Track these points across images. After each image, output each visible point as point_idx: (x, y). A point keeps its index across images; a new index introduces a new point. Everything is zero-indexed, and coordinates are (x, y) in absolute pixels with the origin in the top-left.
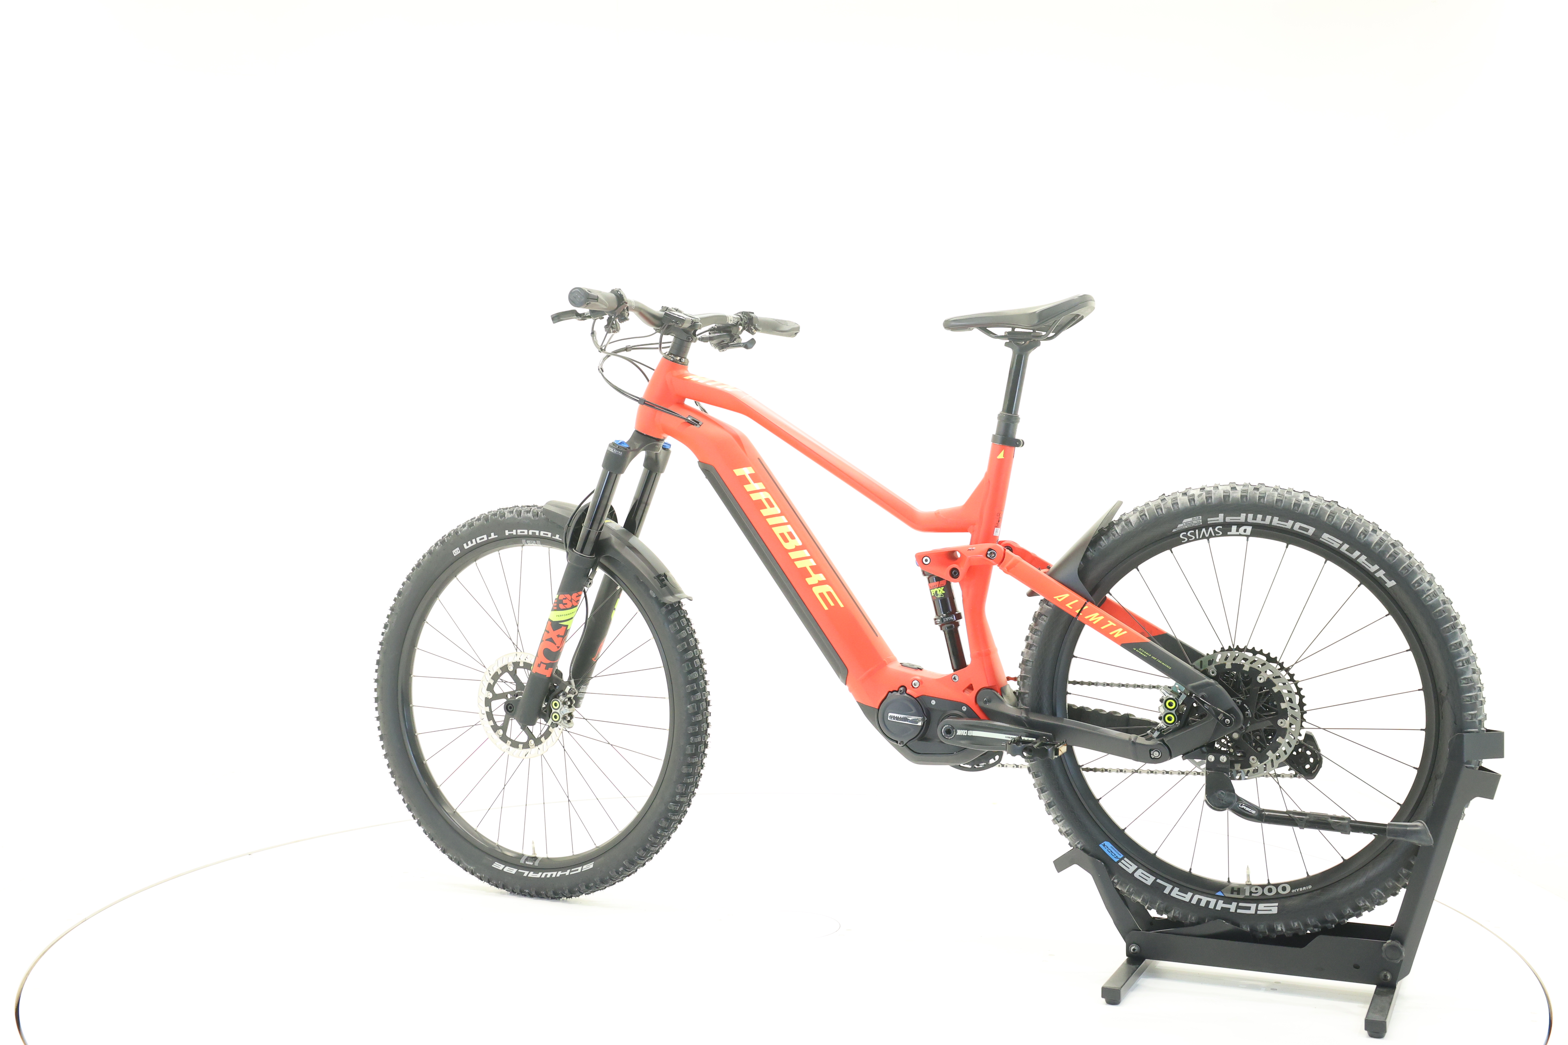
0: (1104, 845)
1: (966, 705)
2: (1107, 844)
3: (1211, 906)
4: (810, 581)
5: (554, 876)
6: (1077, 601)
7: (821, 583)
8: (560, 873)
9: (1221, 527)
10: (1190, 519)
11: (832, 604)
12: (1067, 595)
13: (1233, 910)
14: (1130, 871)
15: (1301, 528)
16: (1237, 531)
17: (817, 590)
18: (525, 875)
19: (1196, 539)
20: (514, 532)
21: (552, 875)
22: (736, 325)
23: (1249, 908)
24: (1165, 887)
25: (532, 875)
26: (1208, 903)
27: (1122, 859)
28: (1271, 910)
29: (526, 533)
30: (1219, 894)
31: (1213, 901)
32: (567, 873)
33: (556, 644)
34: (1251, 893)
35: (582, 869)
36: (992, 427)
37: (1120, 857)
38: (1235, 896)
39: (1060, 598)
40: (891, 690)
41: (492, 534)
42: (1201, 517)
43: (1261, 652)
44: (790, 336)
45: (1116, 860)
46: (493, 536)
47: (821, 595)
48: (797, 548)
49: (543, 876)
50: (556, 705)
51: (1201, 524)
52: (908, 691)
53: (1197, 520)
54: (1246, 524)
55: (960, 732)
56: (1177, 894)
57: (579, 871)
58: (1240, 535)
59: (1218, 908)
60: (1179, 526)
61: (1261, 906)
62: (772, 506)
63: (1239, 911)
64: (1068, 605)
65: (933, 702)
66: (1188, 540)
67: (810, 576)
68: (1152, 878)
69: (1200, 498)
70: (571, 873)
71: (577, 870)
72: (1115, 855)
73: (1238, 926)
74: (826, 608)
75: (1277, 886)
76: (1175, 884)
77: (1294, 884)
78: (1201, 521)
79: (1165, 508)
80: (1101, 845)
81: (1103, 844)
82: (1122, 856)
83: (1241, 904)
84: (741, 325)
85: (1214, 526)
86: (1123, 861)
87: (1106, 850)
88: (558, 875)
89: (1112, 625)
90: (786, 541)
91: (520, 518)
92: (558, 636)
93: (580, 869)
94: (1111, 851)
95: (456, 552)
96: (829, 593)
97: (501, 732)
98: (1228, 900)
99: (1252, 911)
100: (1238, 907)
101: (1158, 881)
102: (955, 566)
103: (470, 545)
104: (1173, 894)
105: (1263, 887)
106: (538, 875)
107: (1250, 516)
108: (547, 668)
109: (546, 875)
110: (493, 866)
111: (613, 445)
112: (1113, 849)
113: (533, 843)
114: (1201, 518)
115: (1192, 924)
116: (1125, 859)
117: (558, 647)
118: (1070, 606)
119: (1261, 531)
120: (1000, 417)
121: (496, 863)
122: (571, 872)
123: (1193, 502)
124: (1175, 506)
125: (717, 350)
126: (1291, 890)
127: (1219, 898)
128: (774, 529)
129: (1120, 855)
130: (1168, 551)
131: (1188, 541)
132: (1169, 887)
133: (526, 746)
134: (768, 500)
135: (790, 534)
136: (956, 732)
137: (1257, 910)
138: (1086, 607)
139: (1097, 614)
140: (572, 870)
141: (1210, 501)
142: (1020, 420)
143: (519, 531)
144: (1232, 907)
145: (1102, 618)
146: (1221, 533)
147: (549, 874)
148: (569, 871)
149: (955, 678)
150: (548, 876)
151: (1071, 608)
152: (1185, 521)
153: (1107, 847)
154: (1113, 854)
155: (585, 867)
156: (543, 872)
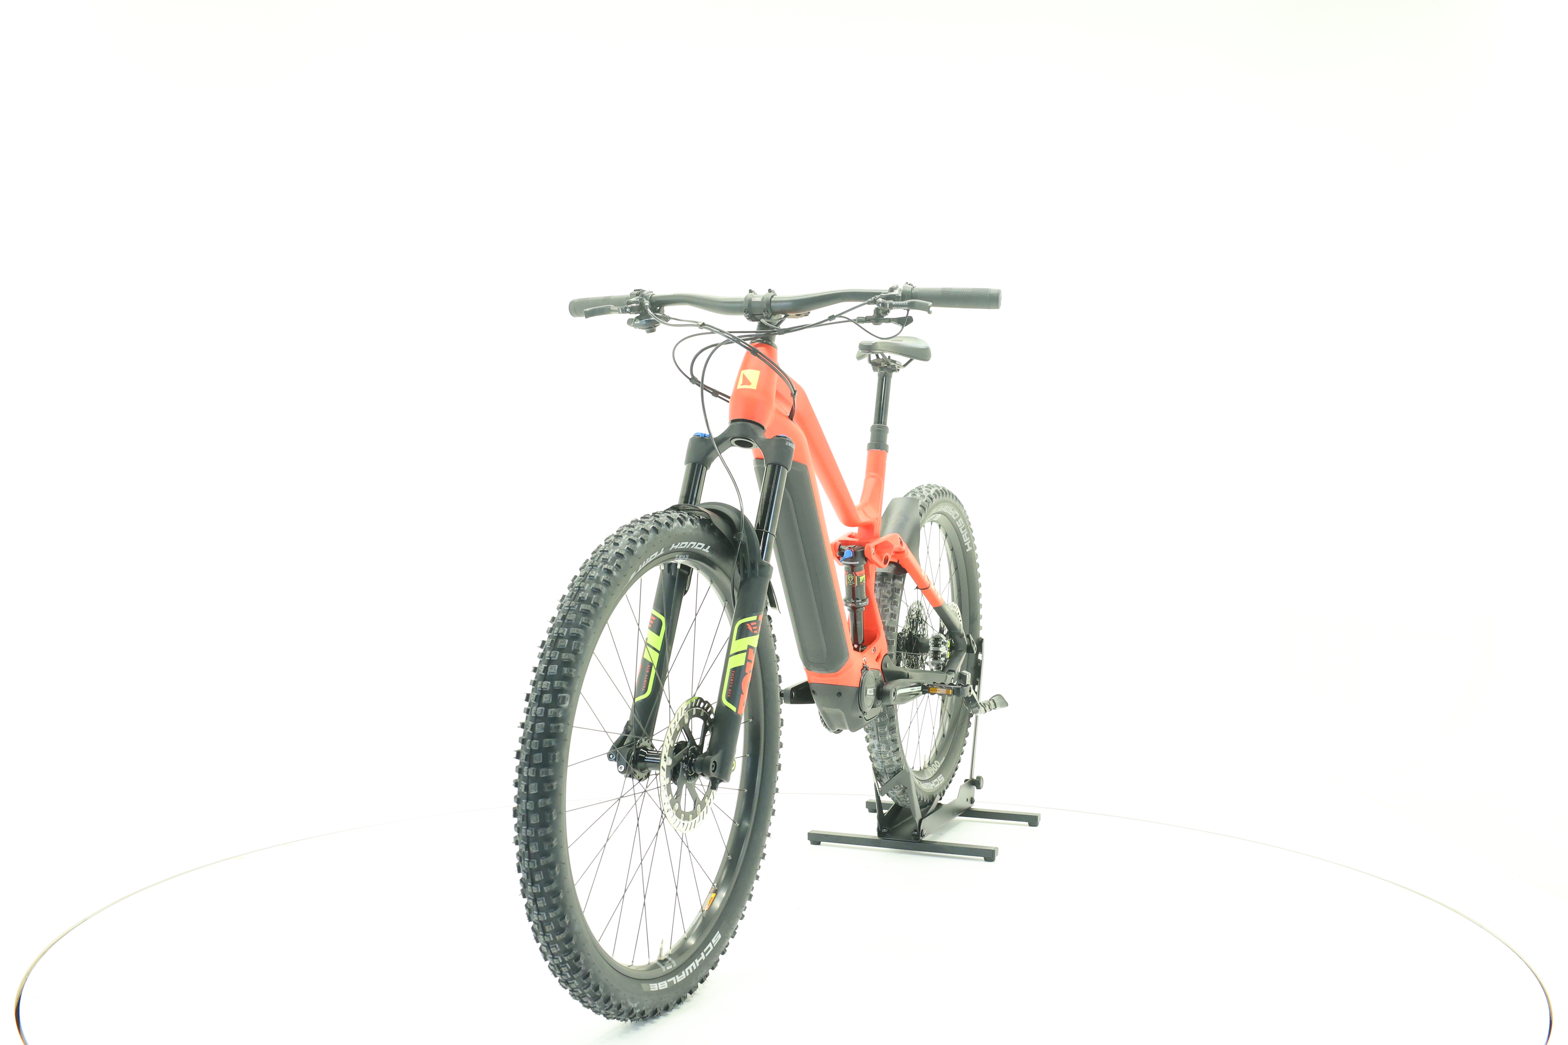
5: (695, 968)
8: (697, 961)
18: (675, 983)
21: (692, 967)
32: (703, 957)
34: (932, 772)
35: (713, 945)
40: (861, 669)
41: (662, 549)
52: (868, 667)
57: (712, 948)
70: (707, 955)
71: (709, 948)
88: (698, 965)
93: (710, 945)
109: (689, 970)
121: (650, 985)
122: (705, 954)
136: (897, 693)
140: (705, 951)
147: (690, 968)
148: (702, 954)
150: (691, 971)
155: (713, 941)
156: (684, 969)
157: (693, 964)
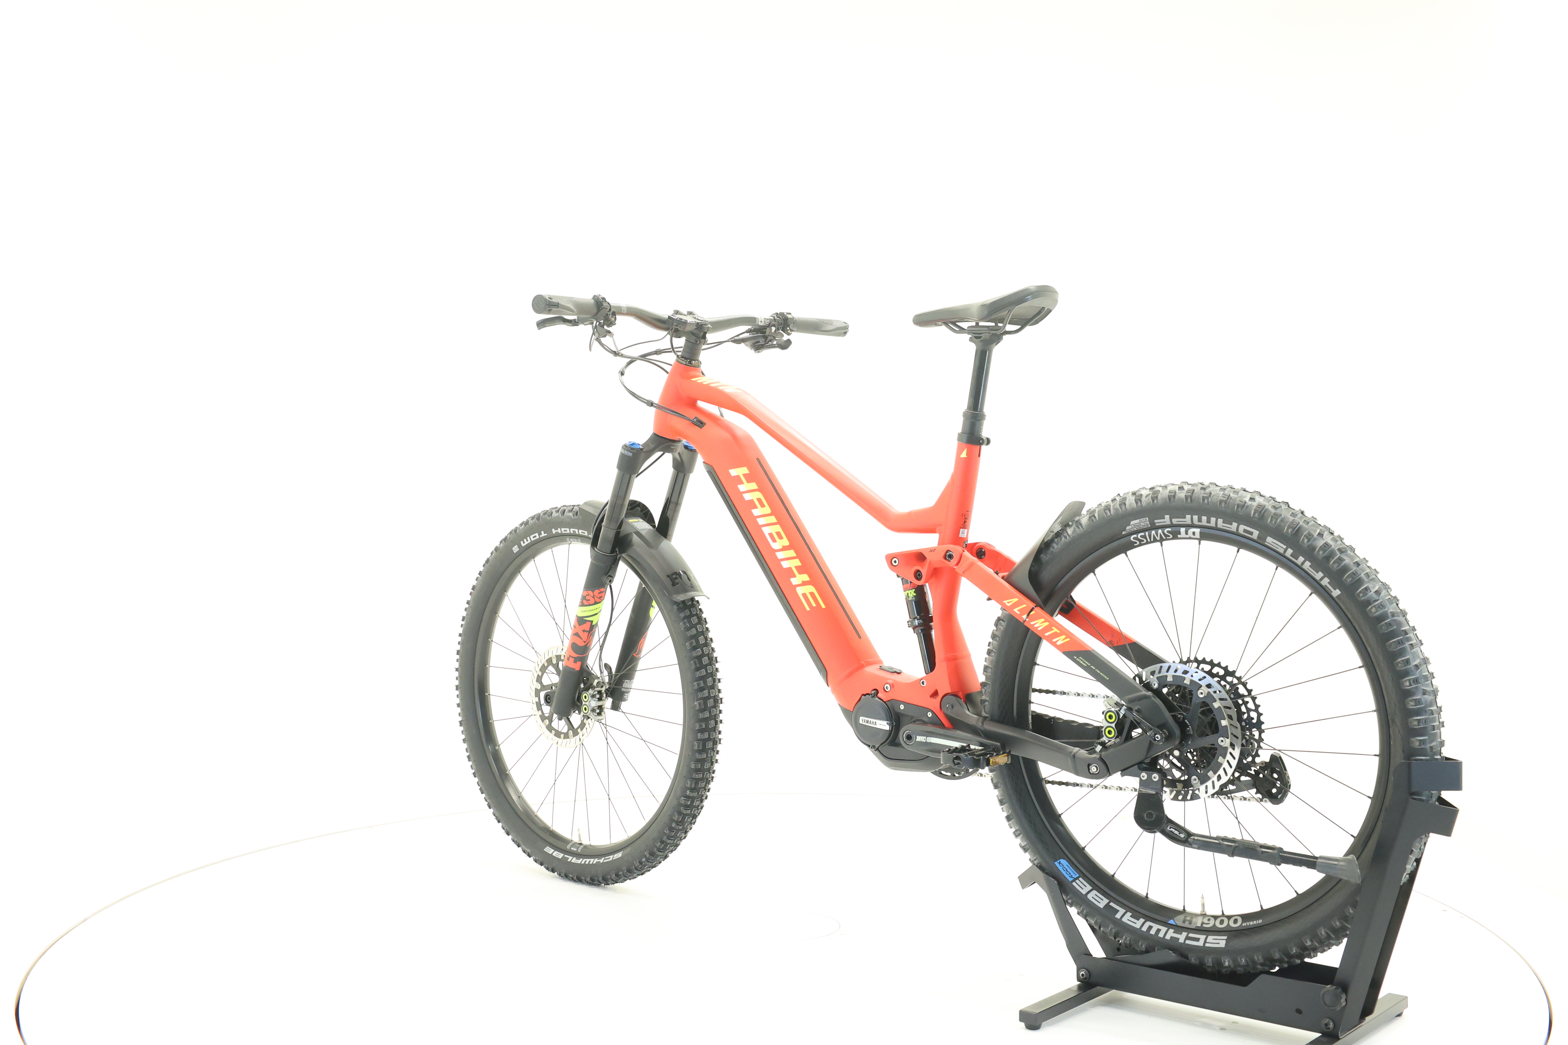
0: (1060, 863)
1: (932, 712)
2: (1063, 861)
3: (1161, 935)
4: (794, 581)
5: (591, 863)
6: (1025, 606)
7: (804, 583)
8: (596, 860)
9: (1170, 529)
10: (1137, 521)
11: (814, 605)
12: (1016, 600)
13: (1181, 940)
14: (1084, 892)
15: (1245, 531)
16: (1187, 533)
17: (800, 591)
18: (569, 860)
19: (1147, 543)
20: (559, 531)
21: (590, 861)
22: (769, 326)
23: (1198, 940)
24: (1118, 911)
25: (574, 860)
26: (1159, 931)
27: (1077, 878)
28: (1219, 943)
29: (568, 532)
30: (1171, 922)
31: (1164, 929)
32: (601, 861)
33: (582, 639)
34: (1203, 923)
35: (613, 858)
36: (957, 425)
37: (1075, 877)
38: (1187, 925)
39: (1008, 603)
40: (865, 693)
41: (542, 532)
42: (1147, 518)
43: (1219, 665)
44: (839, 335)
45: (1070, 879)
46: (543, 535)
47: (804, 595)
48: (785, 548)
49: (583, 863)
50: (585, 697)
51: (1149, 526)
52: (880, 695)
53: (1144, 522)
54: (1193, 526)
55: (920, 739)
56: (1128, 920)
57: (611, 859)
58: (1190, 538)
59: (1168, 937)
60: (1128, 528)
61: (1210, 938)
62: (763, 506)
63: (1188, 942)
64: (1016, 610)
65: (902, 707)
66: (1140, 543)
67: (795, 576)
68: (1106, 901)
69: (1147, 498)
70: (604, 861)
71: (609, 858)
72: (1070, 874)
73: (1187, 958)
74: (808, 609)
75: (1229, 917)
76: (1128, 909)
77: (1246, 917)
78: (1148, 522)
79: (1114, 509)
80: (1056, 863)
81: (1058, 861)
82: (1078, 875)
83: (1191, 935)
84: (774, 326)
85: (1163, 527)
86: (1077, 881)
87: (1060, 868)
88: (594, 863)
89: (1056, 632)
90: (774, 541)
91: (563, 517)
92: (584, 631)
93: (611, 857)
94: (1067, 870)
95: (516, 549)
96: (812, 594)
97: (547, 722)
98: (1179, 929)
99: (1200, 943)
100: (1187, 938)
101: (1112, 904)
102: (919, 568)
103: (526, 543)
104: (1125, 920)
105: (1216, 917)
106: (579, 861)
107: (1195, 518)
108: (575, 662)
109: (586, 861)
110: (544, 850)
111: (625, 447)
112: (1069, 867)
113: (579, 830)
114: (1148, 520)
115: (1142, 953)
116: (1081, 879)
117: (585, 642)
118: (1018, 610)
119: (1210, 534)
120: (965, 415)
121: (549, 846)
122: (604, 859)
123: (1139, 503)
124: (1123, 507)
125: (753, 351)
126: (1242, 923)
127: (1170, 926)
128: (763, 529)
129: (1076, 875)
130: (1123, 555)
131: (1140, 545)
132: (1122, 911)
133: (566, 736)
134: (759, 500)
135: (778, 534)
136: (916, 738)
137: (1205, 942)
138: (1033, 613)
139: (1043, 620)
140: (606, 858)
141: (1155, 501)
142: (986, 417)
143: (563, 529)
144: (1182, 937)
145: (1047, 624)
146: (1171, 536)
147: (588, 860)
148: (603, 858)
149: (923, 683)
150: (587, 863)
151: (1018, 613)
152: (1133, 522)
153: (1063, 866)
154: (1068, 873)
155: (615, 855)
156: (584, 858)
157: (592, 860)
